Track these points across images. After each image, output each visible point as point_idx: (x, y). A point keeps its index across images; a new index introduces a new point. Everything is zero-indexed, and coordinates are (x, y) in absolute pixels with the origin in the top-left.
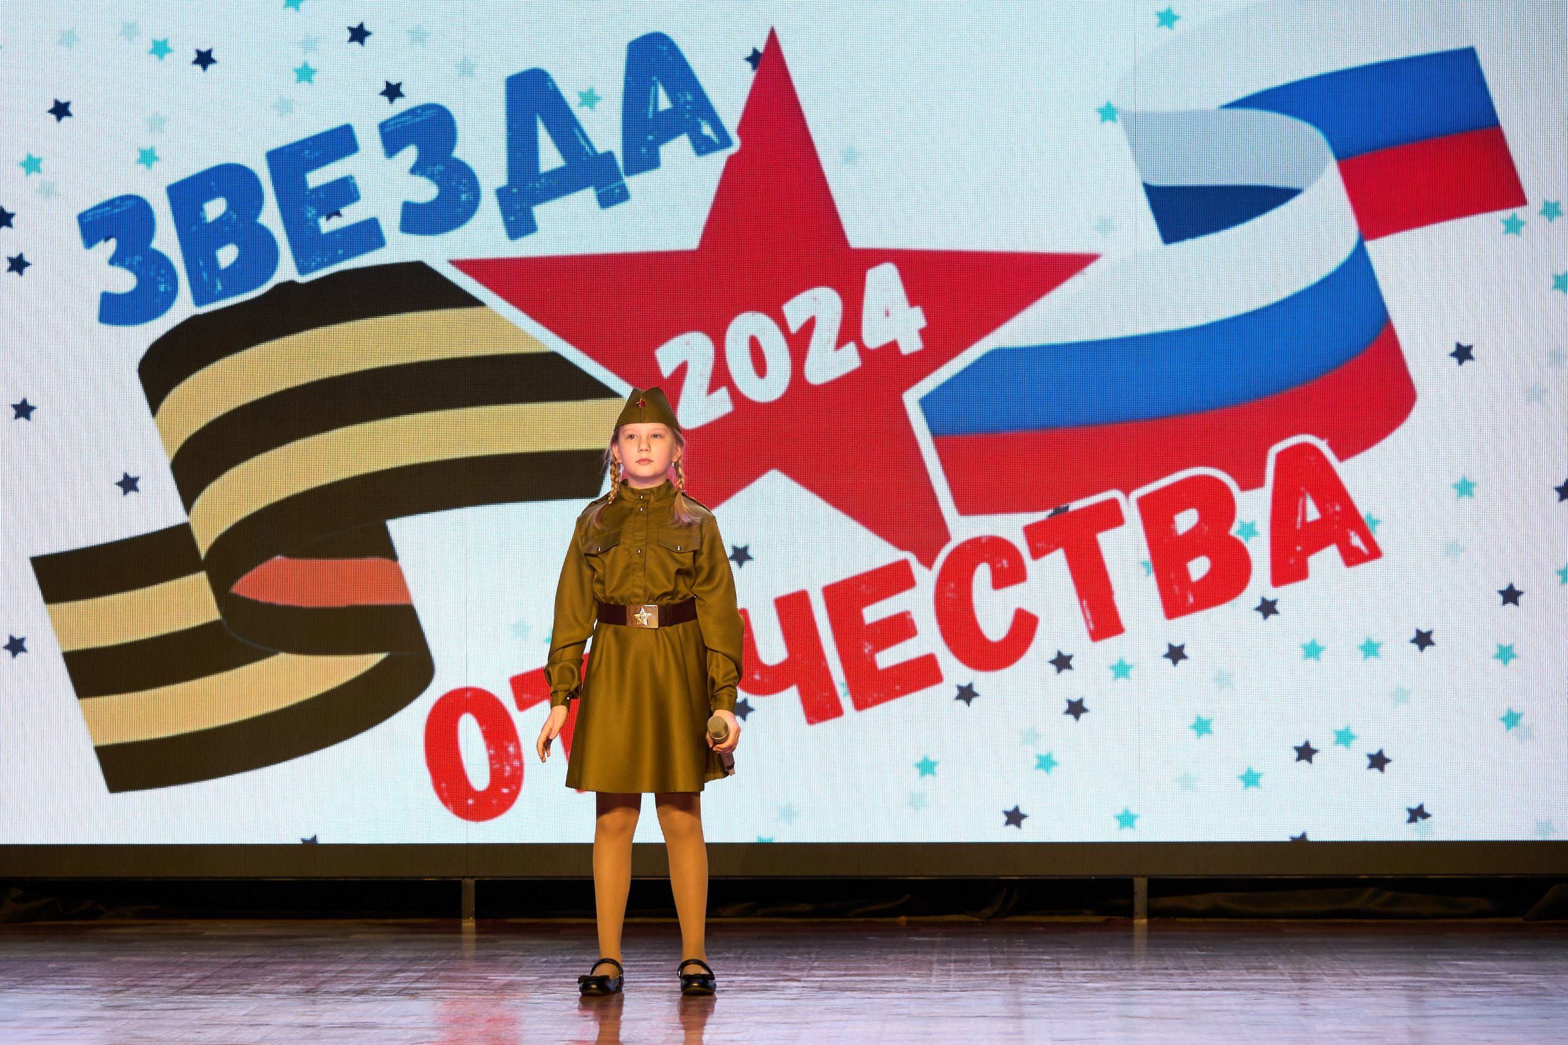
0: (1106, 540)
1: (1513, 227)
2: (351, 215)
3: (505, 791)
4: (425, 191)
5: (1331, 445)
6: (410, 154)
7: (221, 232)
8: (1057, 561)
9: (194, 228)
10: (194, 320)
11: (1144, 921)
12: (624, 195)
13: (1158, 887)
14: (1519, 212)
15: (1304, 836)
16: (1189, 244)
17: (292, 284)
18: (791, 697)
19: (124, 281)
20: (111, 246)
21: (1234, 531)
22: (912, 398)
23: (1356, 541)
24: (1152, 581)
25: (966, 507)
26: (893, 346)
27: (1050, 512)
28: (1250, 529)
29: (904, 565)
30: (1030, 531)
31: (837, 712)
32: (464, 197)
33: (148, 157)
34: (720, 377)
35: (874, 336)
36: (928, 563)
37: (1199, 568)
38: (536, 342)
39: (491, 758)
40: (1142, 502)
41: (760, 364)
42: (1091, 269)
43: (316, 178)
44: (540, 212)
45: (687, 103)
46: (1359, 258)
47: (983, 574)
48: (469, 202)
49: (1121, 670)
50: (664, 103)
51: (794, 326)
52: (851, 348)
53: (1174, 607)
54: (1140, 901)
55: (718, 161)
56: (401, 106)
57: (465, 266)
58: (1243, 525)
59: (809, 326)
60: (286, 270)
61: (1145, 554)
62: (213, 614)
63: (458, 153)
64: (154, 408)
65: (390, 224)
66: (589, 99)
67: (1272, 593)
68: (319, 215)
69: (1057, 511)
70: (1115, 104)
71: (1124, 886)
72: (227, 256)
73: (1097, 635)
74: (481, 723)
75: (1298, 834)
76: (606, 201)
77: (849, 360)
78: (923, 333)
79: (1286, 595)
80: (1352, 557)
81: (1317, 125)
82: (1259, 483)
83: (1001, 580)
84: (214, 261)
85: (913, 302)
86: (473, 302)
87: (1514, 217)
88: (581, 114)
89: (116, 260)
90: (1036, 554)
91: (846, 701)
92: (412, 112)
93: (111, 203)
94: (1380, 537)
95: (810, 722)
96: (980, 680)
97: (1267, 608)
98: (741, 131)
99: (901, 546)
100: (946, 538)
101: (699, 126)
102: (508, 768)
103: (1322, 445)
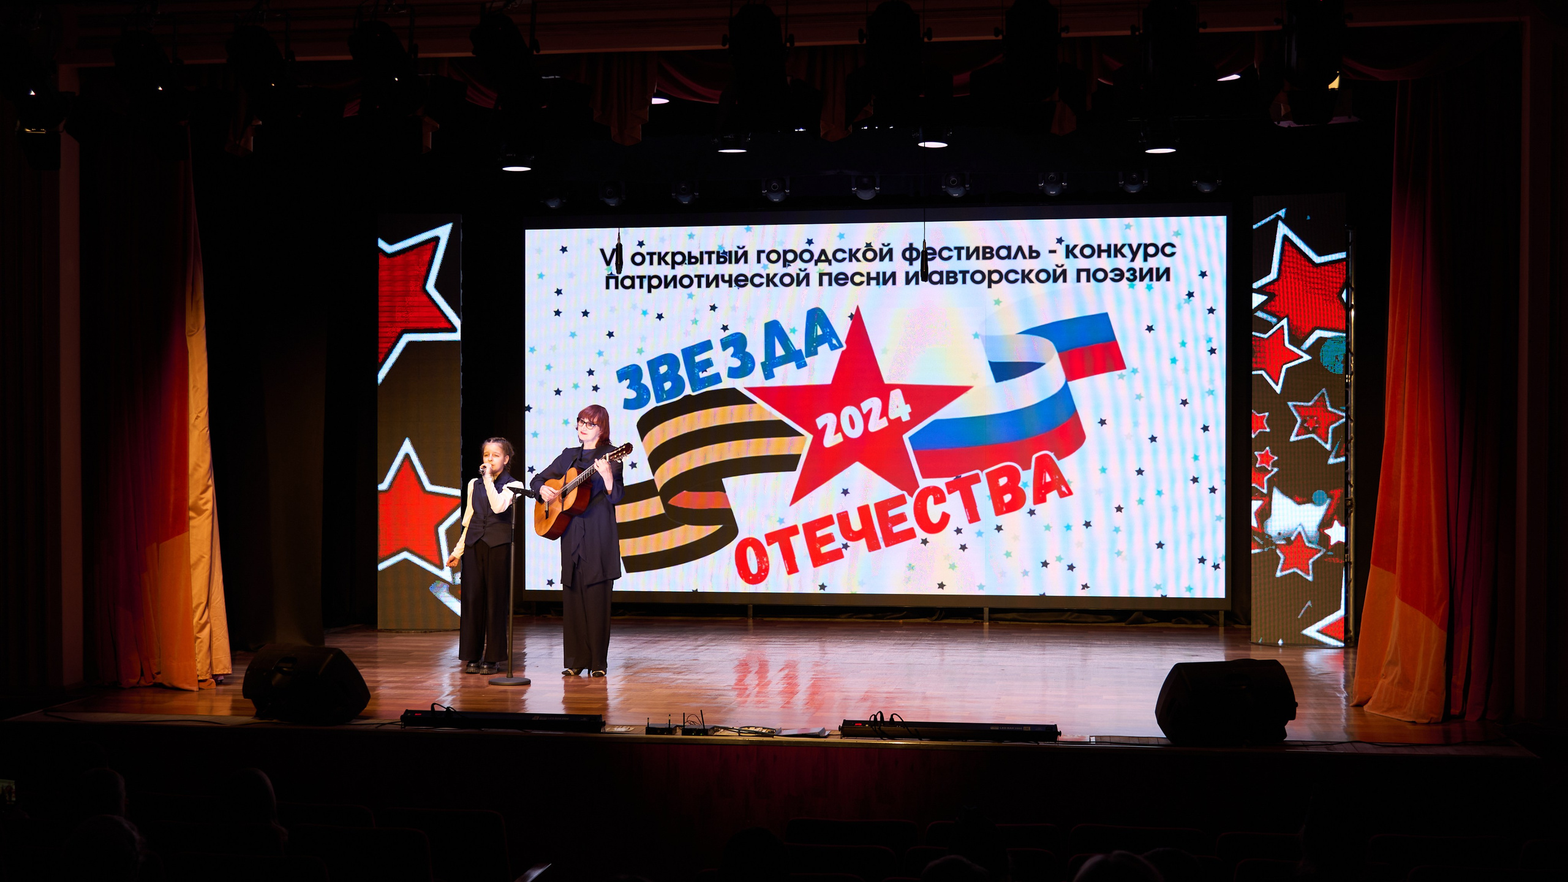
0: (975, 488)
1: (1121, 377)
2: (711, 371)
3: (763, 574)
4: (736, 363)
5: (1055, 455)
6: (731, 350)
7: (665, 377)
8: (957, 494)
9: (656, 376)
10: (656, 408)
11: (988, 623)
12: (805, 365)
13: (992, 611)
14: (1123, 372)
15: (1044, 594)
16: (1005, 382)
17: (690, 395)
18: (863, 542)
19: (632, 394)
20: (627, 382)
21: (1020, 485)
22: (906, 437)
23: (1064, 489)
24: (991, 501)
25: (925, 475)
26: (899, 418)
27: (955, 477)
28: (1026, 484)
29: (903, 496)
30: (947, 484)
31: (879, 547)
32: (749, 365)
33: (640, 351)
34: (839, 429)
35: (893, 415)
36: (911, 495)
37: (1007, 498)
38: (775, 417)
39: (758, 562)
40: (988, 474)
41: (853, 425)
42: (970, 391)
43: (698, 359)
44: (776, 370)
45: (828, 332)
46: (1066, 388)
47: (931, 499)
48: (751, 366)
49: (980, 534)
50: (820, 332)
51: (865, 412)
52: (885, 419)
53: (999, 512)
54: (986, 615)
55: (838, 352)
56: (728, 333)
57: (750, 390)
58: (1023, 483)
59: (870, 411)
60: (688, 391)
61: (988, 493)
62: (662, 511)
63: (747, 350)
64: (642, 440)
65: (724, 375)
66: (793, 331)
67: (1033, 507)
68: (699, 371)
69: (957, 477)
70: (978, 333)
71: (980, 611)
72: (668, 385)
73: (971, 521)
74: (754, 550)
75: (1042, 593)
76: (799, 367)
77: (884, 423)
78: (910, 414)
79: (1038, 508)
80: (1062, 495)
81: (1051, 340)
82: (1029, 468)
83: (937, 502)
84: (663, 387)
85: (906, 403)
86: (753, 402)
87: (1122, 373)
88: (791, 337)
89: (629, 387)
90: (950, 492)
91: (882, 544)
92: (732, 335)
93: (628, 367)
94: (1072, 488)
95: (870, 551)
96: (930, 537)
97: (1032, 512)
98: (847, 342)
99: (902, 490)
100: (918, 487)
101: (832, 340)
102: (764, 566)
103: (1052, 455)
